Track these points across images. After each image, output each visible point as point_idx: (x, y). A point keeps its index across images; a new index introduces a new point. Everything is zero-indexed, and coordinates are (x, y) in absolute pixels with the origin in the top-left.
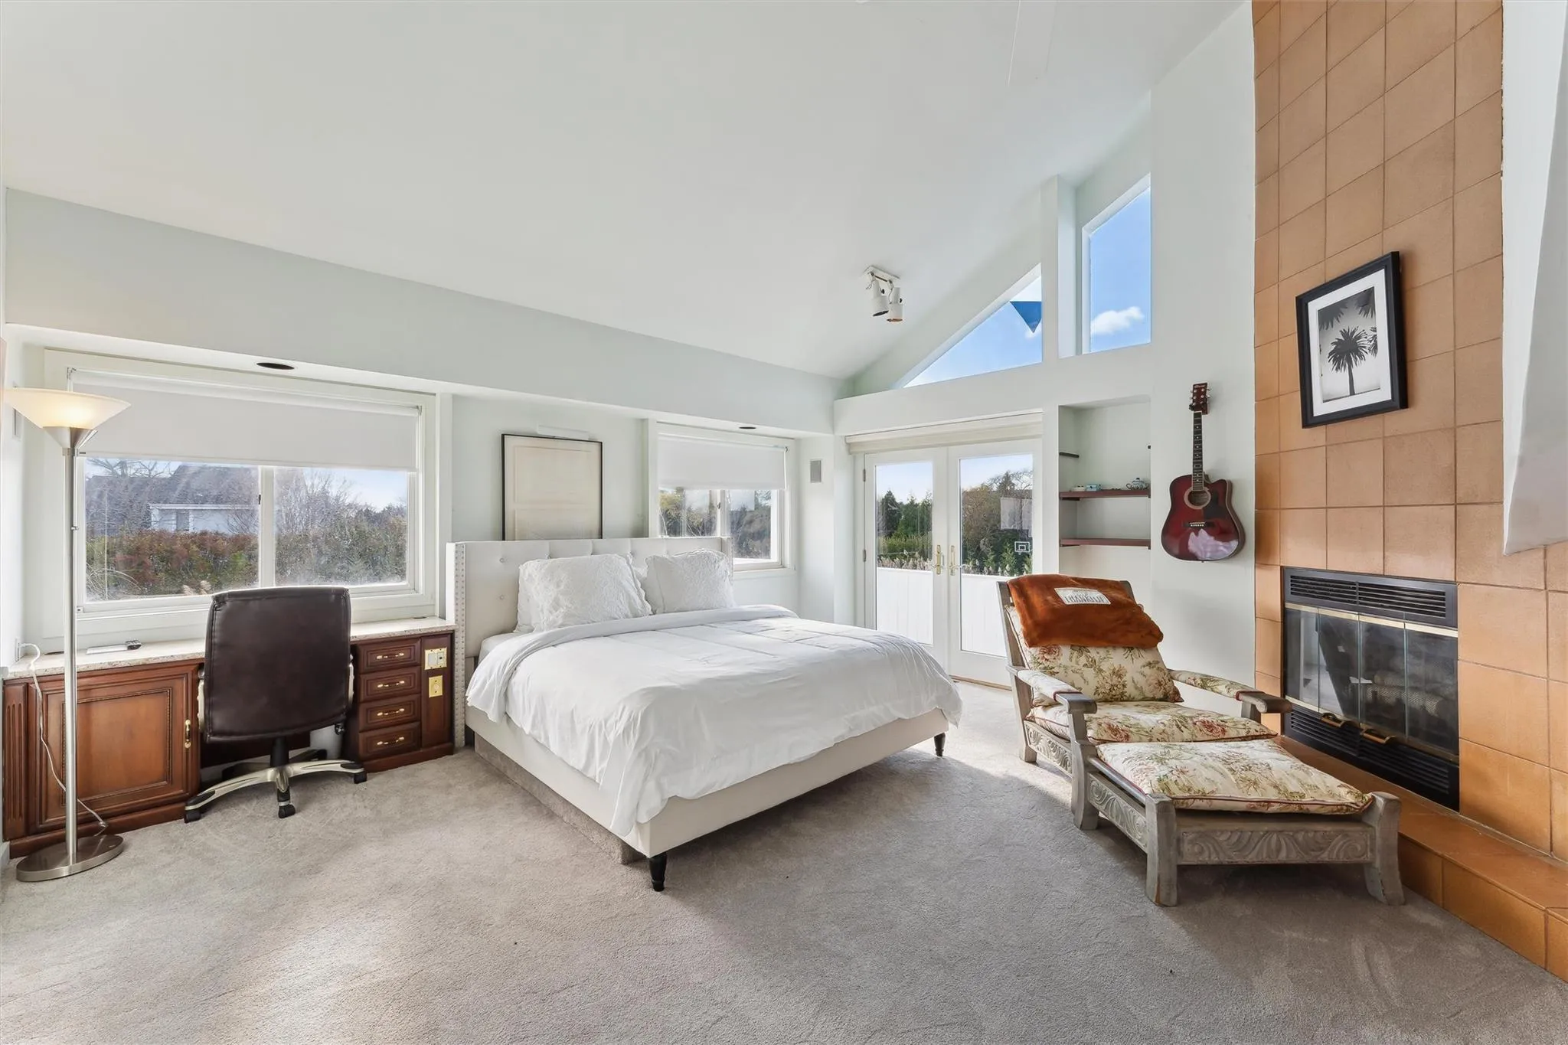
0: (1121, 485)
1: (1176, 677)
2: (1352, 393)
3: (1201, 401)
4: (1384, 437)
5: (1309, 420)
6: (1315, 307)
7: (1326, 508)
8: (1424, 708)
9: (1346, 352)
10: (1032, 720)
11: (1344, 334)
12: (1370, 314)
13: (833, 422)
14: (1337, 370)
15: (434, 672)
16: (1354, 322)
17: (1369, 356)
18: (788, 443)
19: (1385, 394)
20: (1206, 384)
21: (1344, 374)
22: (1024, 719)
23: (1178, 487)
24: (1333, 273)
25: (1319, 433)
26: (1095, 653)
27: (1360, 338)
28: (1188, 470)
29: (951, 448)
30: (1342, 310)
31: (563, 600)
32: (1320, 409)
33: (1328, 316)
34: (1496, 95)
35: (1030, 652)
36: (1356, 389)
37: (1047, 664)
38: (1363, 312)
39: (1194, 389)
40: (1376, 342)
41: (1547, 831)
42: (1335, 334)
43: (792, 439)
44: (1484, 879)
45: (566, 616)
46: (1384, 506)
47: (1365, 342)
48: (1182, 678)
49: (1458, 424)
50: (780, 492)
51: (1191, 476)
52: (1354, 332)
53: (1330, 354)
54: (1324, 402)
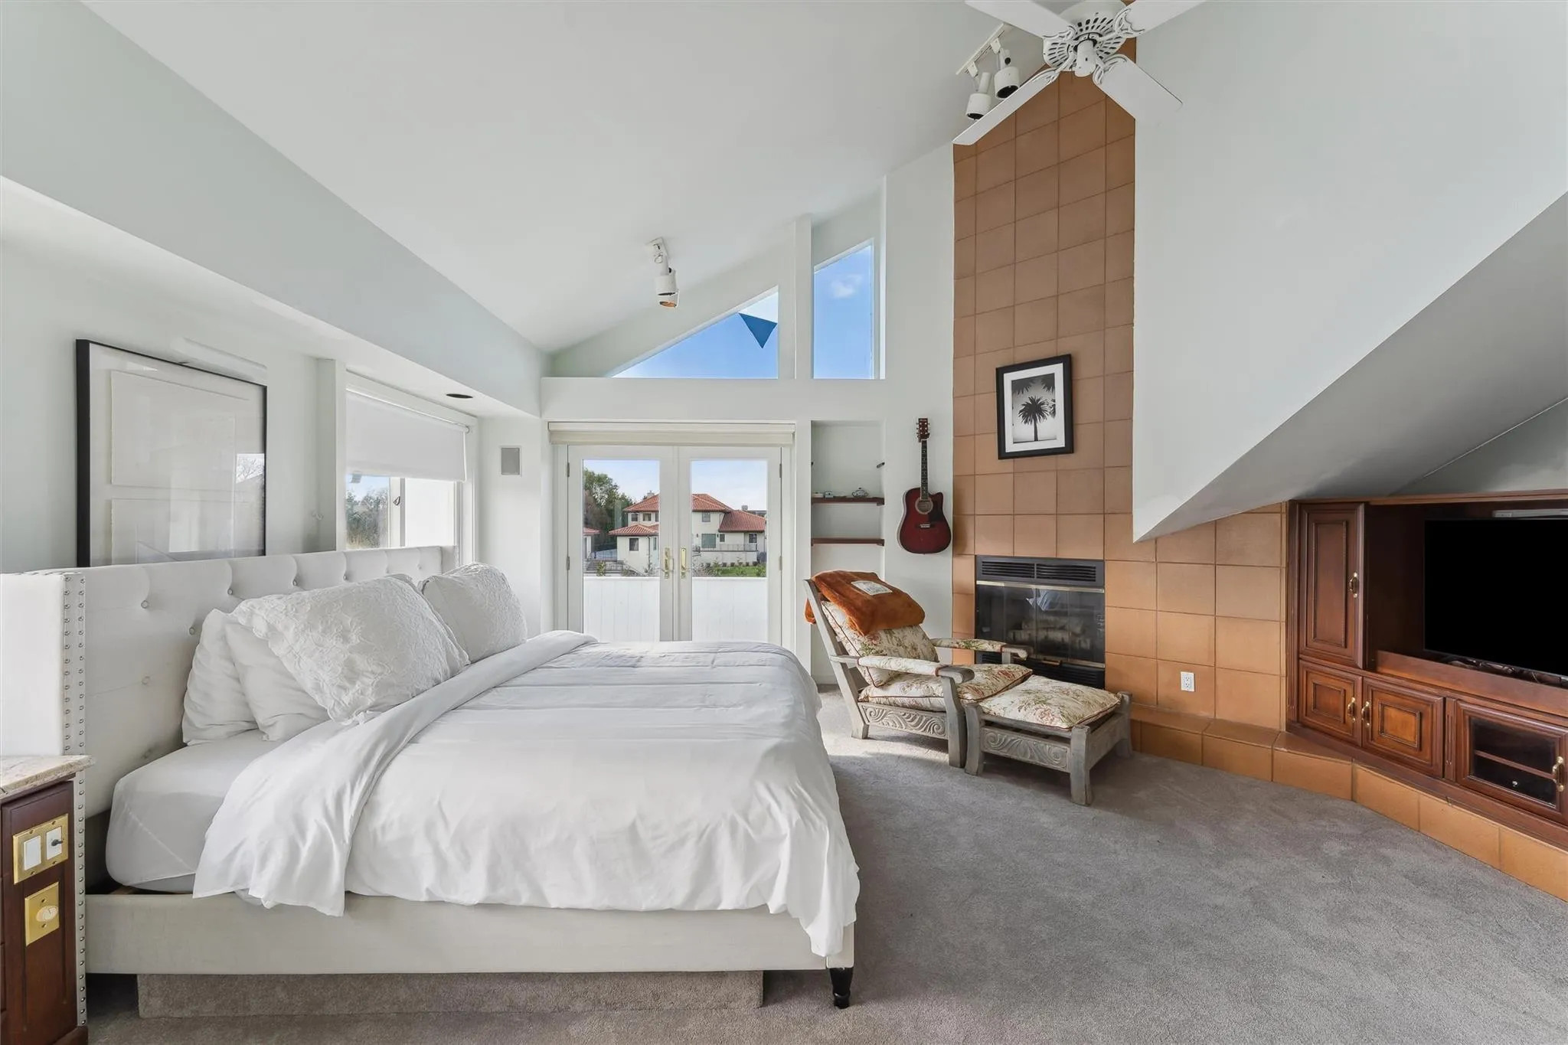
0: (847, 492)
1: (938, 643)
2: (1036, 439)
3: (924, 430)
4: (1057, 470)
5: (1003, 455)
6: (1009, 378)
7: (1014, 515)
8: (1063, 639)
9: (1033, 411)
10: (866, 700)
11: (1032, 400)
12: (1051, 390)
13: (541, 402)
14: (1025, 423)
15: (37, 882)
16: (1039, 393)
17: (1049, 417)
18: (469, 421)
19: (1061, 443)
20: (927, 419)
21: (1030, 427)
22: (857, 701)
23: (911, 496)
24: (1020, 359)
25: (1009, 462)
26: (898, 633)
27: (1043, 404)
28: (918, 484)
29: (681, 448)
30: (1031, 384)
31: (361, 663)
32: (1010, 447)
33: (1019, 386)
34: (1129, 278)
35: (859, 640)
36: (1039, 437)
37: (877, 649)
38: (1046, 389)
39: (920, 422)
40: (1054, 409)
41: (1155, 694)
42: (1025, 398)
43: (475, 416)
44: (1167, 727)
45: (381, 687)
46: (1104, 514)
47: (1047, 408)
48: (945, 643)
49: (1106, 465)
50: (459, 484)
51: (919, 488)
52: (1039, 400)
53: (1021, 412)
54: (1014, 443)
